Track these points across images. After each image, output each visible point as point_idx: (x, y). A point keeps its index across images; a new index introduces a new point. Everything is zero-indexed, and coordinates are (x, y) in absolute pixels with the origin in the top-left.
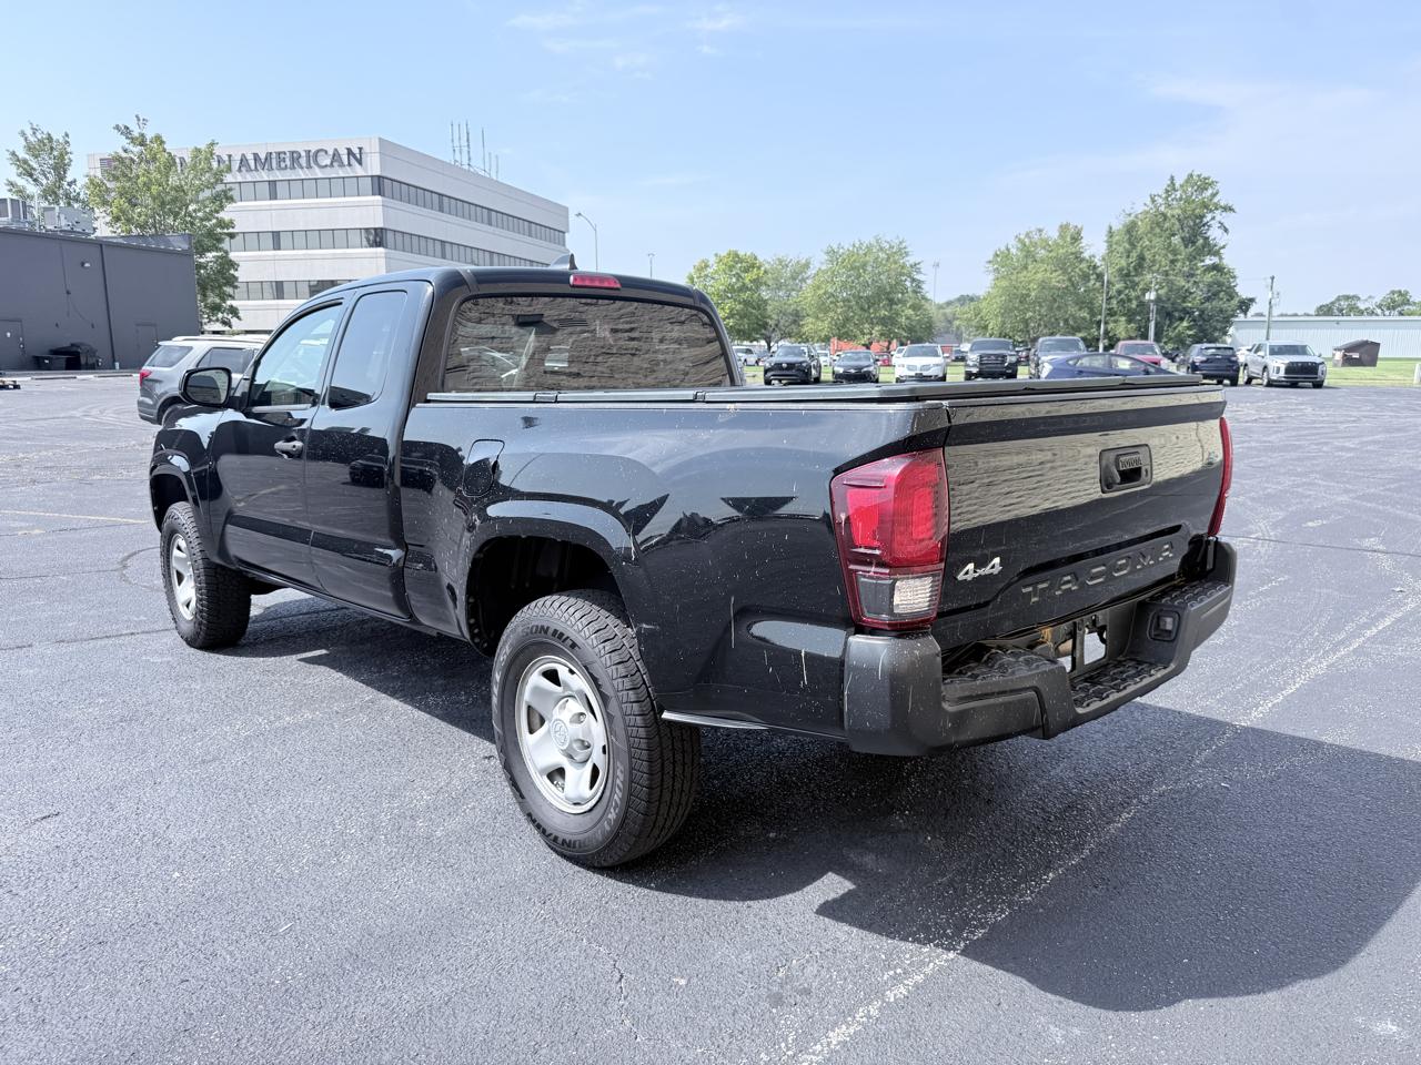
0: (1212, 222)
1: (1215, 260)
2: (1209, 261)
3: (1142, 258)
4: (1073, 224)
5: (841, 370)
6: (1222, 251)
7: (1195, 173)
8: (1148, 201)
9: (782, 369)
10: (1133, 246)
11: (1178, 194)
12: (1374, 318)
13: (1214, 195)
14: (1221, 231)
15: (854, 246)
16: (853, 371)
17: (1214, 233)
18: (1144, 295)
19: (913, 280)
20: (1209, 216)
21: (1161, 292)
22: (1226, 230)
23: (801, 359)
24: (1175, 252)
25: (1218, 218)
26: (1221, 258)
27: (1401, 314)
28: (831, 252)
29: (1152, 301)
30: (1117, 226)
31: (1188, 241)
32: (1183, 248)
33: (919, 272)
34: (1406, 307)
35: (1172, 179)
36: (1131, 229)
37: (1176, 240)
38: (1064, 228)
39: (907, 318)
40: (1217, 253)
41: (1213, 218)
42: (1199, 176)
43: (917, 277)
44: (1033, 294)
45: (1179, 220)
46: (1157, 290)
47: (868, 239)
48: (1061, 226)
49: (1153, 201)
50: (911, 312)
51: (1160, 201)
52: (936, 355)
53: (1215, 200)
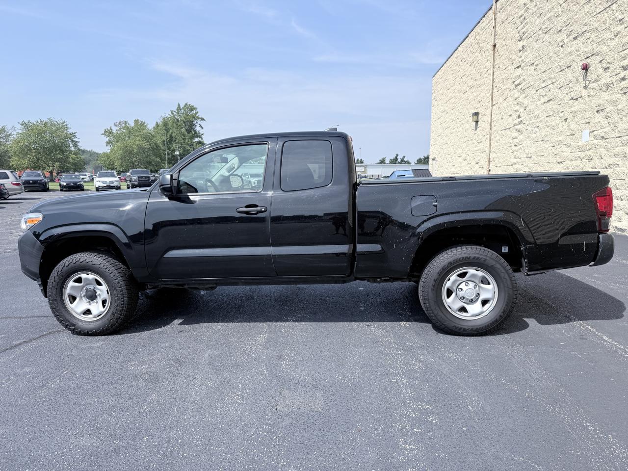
0: (196, 124)
1: (200, 139)
2: (196, 140)
3: (171, 136)
4: (141, 120)
5: (65, 184)
6: (202, 136)
7: (188, 103)
8: (170, 113)
9: (30, 183)
10: (167, 131)
11: (182, 111)
12: (251, 165)
13: (196, 113)
14: (200, 128)
15: (37, 122)
16: (72, 184)
17: (198, 129)
18: (174, 153)
19: (73, 141)
20: (196, 122)
21: (181, 151)
22: (202, 128)
23: (40, 179)
24: (184, 135)
25: (199, 122)
26: (202, 139)
27: (259, 163)
28: (23, 124)
29: (178, 155)
30: (160, 122)
31: (189, 131)
32: (187, 134)
33: (75, 137)
34: (260, 161)
35: (179, 105)
36: (165, 124)
37: (183, 130)
38: (136, 122)
39: (73, 159)
40: (200, 137)
41: (197, 123)
42: (190, 105)
43: (75, 139)
44: (135, 150)
45: (184, 122)
46: (179, 151)
47: (45, 119)
48: (135, 121)
49: (172, 113)
50: (74, 156)
51: (175, 113)
52: (114, 176)
53: (197, 115)
